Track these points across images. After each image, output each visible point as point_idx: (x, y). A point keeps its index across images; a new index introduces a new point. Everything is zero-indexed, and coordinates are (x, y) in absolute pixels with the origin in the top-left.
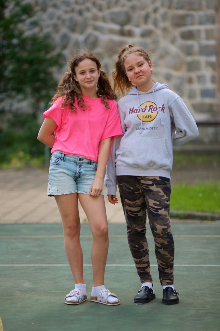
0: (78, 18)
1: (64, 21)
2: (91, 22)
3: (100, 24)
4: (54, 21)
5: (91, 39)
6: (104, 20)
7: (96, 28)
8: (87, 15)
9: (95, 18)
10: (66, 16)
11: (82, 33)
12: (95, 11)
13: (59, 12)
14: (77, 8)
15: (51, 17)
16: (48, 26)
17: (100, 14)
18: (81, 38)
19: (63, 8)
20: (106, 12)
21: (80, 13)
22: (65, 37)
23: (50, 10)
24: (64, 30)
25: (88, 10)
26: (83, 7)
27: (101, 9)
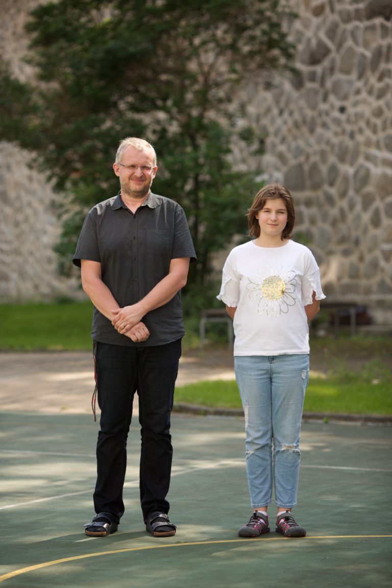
0: (350, 144)
1: (333, 147)
2: (363, 149)
3: (373, 151)
4: (323, 146)
5: (362, 173)
6: (378, 146)
7: (368, 158)
8: (360, 138)
9: (368, 143)
10: (335, 140)
11: (352, 164)
12: (368, 133)
13: (329, 135)
14: (349, 128)
15: (319, 141)
16: (315, 153)
17: (374, 138)
18: (350, 171)
19: (334, 128)
20: (381, 135)
21: (352, 135)
22: (333, 170)
23: (319, 130)
24: (332, 159)
25: (361, 131)
26: (355, 128)
27: (375, 131)
